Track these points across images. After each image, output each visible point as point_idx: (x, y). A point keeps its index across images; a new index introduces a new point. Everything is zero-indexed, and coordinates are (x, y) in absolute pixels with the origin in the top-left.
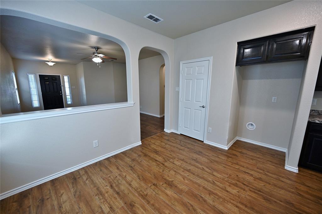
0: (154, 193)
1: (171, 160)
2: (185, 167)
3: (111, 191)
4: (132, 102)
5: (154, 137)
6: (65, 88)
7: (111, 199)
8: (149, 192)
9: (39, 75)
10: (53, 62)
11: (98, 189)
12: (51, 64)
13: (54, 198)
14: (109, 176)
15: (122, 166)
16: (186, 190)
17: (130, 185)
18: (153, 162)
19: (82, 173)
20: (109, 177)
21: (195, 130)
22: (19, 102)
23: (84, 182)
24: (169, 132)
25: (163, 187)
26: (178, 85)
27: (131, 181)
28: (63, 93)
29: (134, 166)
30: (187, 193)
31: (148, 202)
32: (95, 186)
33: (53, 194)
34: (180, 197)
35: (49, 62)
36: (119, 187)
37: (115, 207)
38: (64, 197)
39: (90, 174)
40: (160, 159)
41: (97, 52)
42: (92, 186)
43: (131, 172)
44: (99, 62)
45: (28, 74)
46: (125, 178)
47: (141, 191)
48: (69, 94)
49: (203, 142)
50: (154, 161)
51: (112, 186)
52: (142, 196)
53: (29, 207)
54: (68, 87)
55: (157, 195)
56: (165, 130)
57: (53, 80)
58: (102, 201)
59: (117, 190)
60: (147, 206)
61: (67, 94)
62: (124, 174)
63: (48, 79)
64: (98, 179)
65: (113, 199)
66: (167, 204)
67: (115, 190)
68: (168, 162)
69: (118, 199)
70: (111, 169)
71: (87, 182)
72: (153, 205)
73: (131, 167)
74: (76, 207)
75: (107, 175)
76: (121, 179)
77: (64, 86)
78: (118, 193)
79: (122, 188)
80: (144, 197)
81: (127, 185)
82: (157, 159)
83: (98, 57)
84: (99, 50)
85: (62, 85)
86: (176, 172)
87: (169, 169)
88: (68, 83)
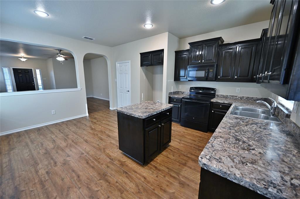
1: (102, 121)
2: (106, 123)
4: (80, 88)
6: (37, 79)
9: (13, 68)
10: (25, 58)
12: (23, 60)
16: (99, 130)
24: (112, 109)
28: (35, 84)
34: (94, 132)
35: (21, 58)
40: (95, 121)
41: (60, 53)
44: (62, 60)
45: (2, 68)
48: (41, 85)
50: (91, 122)
54: (40, 79)
56: (110, 108)
57: (25, 72)
61: (39, 85)
63: (21, 72)
77: (36, 78)
83: (61, 56)
84: (61, 51)
85: (34, 76)
86: (100, 125)
87: (97, 124)
88: (40, 75)
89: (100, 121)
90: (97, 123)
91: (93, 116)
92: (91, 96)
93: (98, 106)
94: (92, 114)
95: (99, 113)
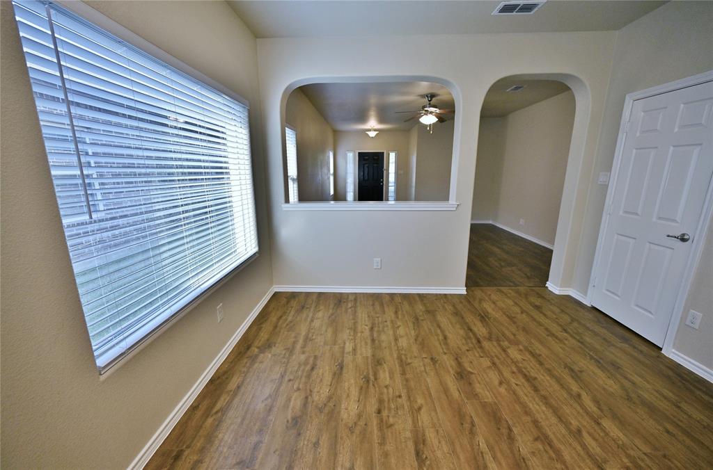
0: (423, 369)
1: (506, 344)
2: (525, 368)
3: (367, 333)
4: (455, 203)
5: (505, 291)
6: (389, 173)
7: (361, 341)
8: (417, 363)
9: (359, 153)
10: (375, 130)
11: (355, 323)
12: (372, 134)
13: (312, 310)
14: (378, 315)
15: (405, 312)
16: (486, 400)
17: (396, 340)
18: (461, 329)
19: (351, 298)
20: (378, 317)
21: (637, 306)
22: (332, 192)
23: (346, 310)
24: (557, 292)
25: (423, 361)
26: (609, 167)
27: (401, 337)
28: (384, 183)
29: (423, 320)
30: (484, 405)
31: (403, 373)
32: (354, 319)
33: (313, 306)
34: (462, 400)
35: (369, 130)
36: (380, 334)
37: (359, 352)
38: (320, 314)
39: (358, 304)
40: (480, 330)
41: (430, 104)
42: (351, 317)
43: (411, 325)
44: (432, 123)
45: (347, 152)
46: (395, 328)
47: (405, 355)
48: (394, 185)
49: (661, 349)
50: (464, 329)
51: (372, 329)
52: (401, 361)
53: (292, 307)
54: (394, 171)
55: (424, 374)
56: (548, 284)
58: (351, 337)
59: (375, 335)
60: (397, 376)
61: (390, 185)
62: (399, 323)
64: (362, 314)
65: (363, 343)
66: (430, 394)
67: (372, 335)
68: (495, 343)
69: (369, 347)
70: (386, 309)
71: (350, 310)
72: (407, 380)
73: (417, 319)
74: (324, 328)
75: (376, 313)
76: (390, 327)
77: (388, 170)
78: (373, 340)
79: (383, 337)
80: (403, 363)
81: (392, 338)
82: (475, 329)
83: (431, 113)
84: (434, 99)
85: (385, 168)
86: (494, 364)
87: (485, 353)
88: (394, 165)
89: (498, 340)
90: (486, 344)
91: (481, 301)
92: (490, 222)
93: (503, 264)
94: (478, 293)
95: (501, 292)
